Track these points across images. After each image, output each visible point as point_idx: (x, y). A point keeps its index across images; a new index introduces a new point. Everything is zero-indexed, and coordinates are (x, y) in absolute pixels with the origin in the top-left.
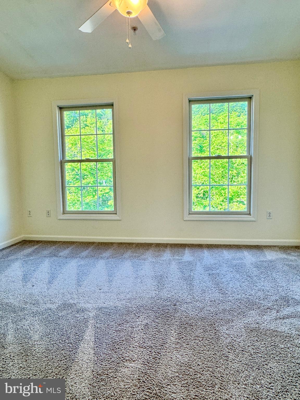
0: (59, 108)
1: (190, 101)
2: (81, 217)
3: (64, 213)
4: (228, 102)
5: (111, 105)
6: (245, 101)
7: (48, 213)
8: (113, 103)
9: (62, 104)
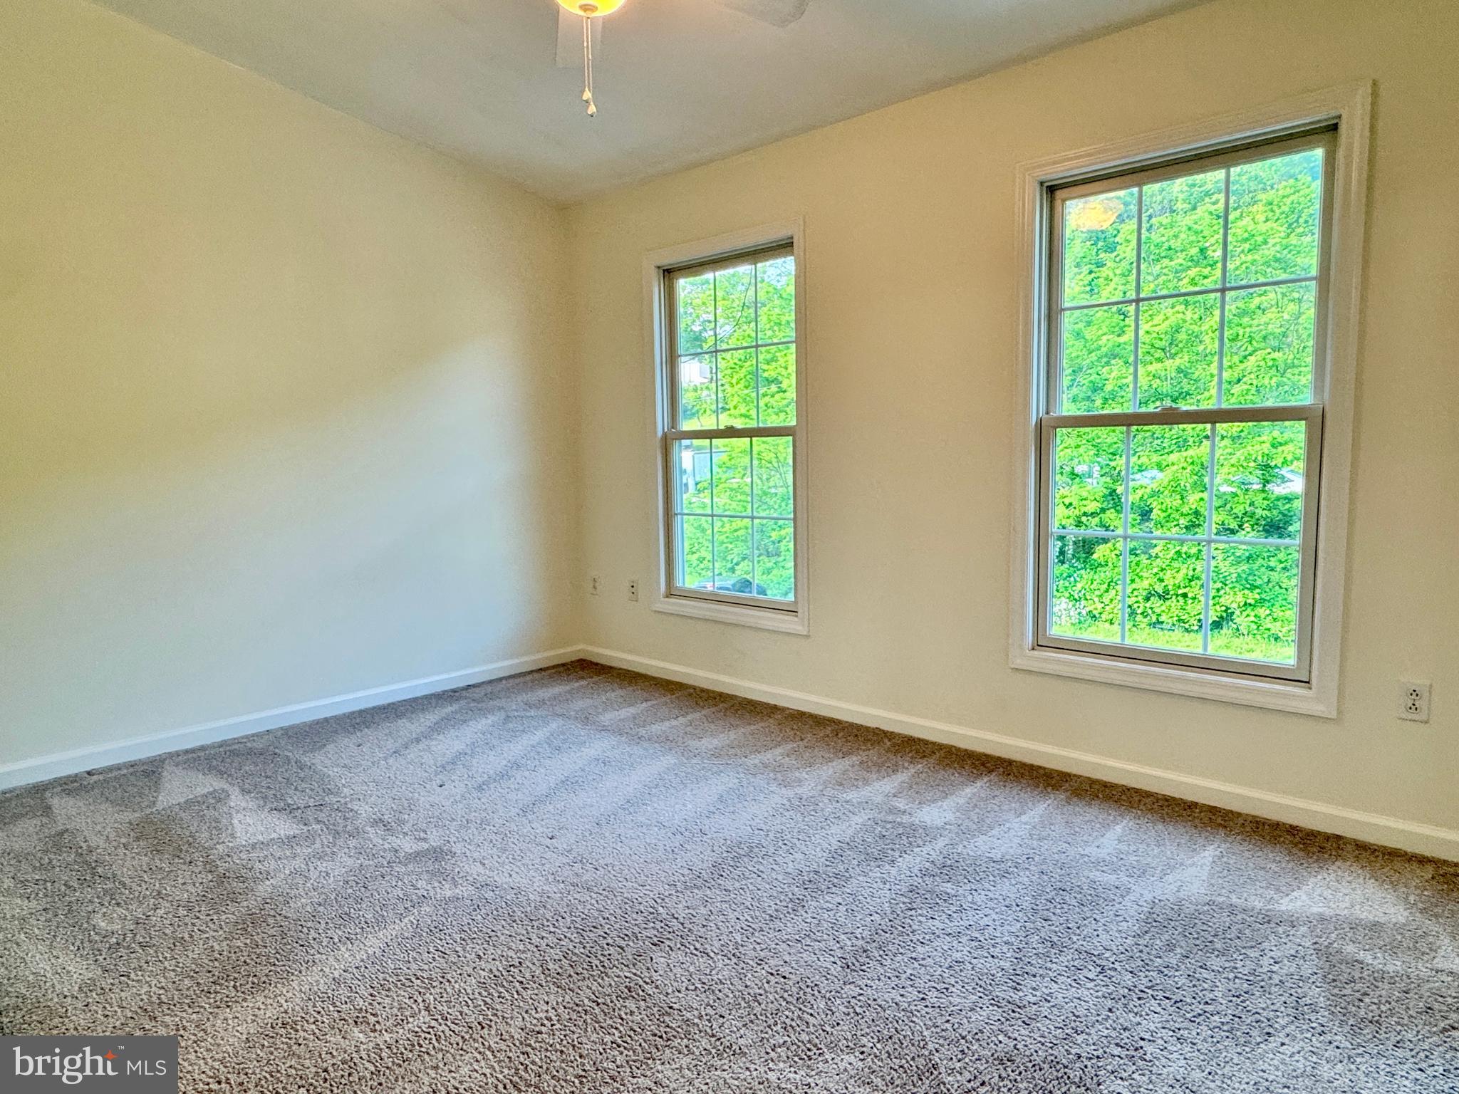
0: (664, 271)
1: (1051, 190)
2: (708, 613)
3: (669, 594)
4: (1223, 168)
5: (784, 247)
6: (1311, 146)
7: (633, 590)
8: (792, 238)
9: (668, 260)
